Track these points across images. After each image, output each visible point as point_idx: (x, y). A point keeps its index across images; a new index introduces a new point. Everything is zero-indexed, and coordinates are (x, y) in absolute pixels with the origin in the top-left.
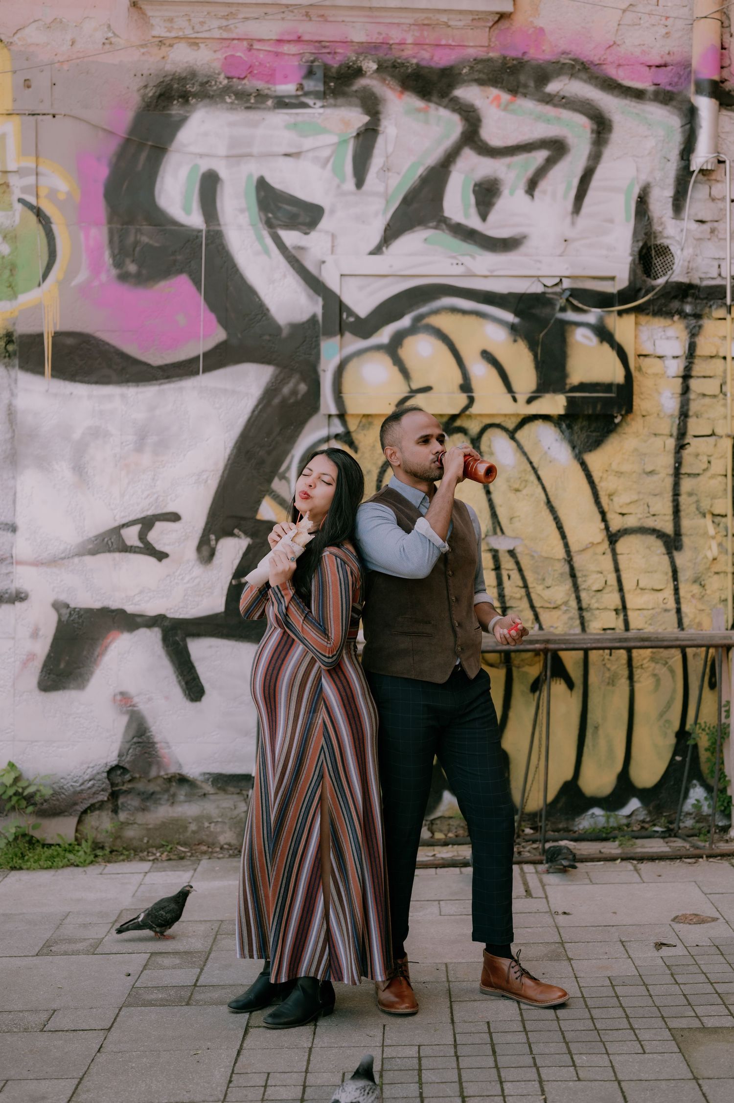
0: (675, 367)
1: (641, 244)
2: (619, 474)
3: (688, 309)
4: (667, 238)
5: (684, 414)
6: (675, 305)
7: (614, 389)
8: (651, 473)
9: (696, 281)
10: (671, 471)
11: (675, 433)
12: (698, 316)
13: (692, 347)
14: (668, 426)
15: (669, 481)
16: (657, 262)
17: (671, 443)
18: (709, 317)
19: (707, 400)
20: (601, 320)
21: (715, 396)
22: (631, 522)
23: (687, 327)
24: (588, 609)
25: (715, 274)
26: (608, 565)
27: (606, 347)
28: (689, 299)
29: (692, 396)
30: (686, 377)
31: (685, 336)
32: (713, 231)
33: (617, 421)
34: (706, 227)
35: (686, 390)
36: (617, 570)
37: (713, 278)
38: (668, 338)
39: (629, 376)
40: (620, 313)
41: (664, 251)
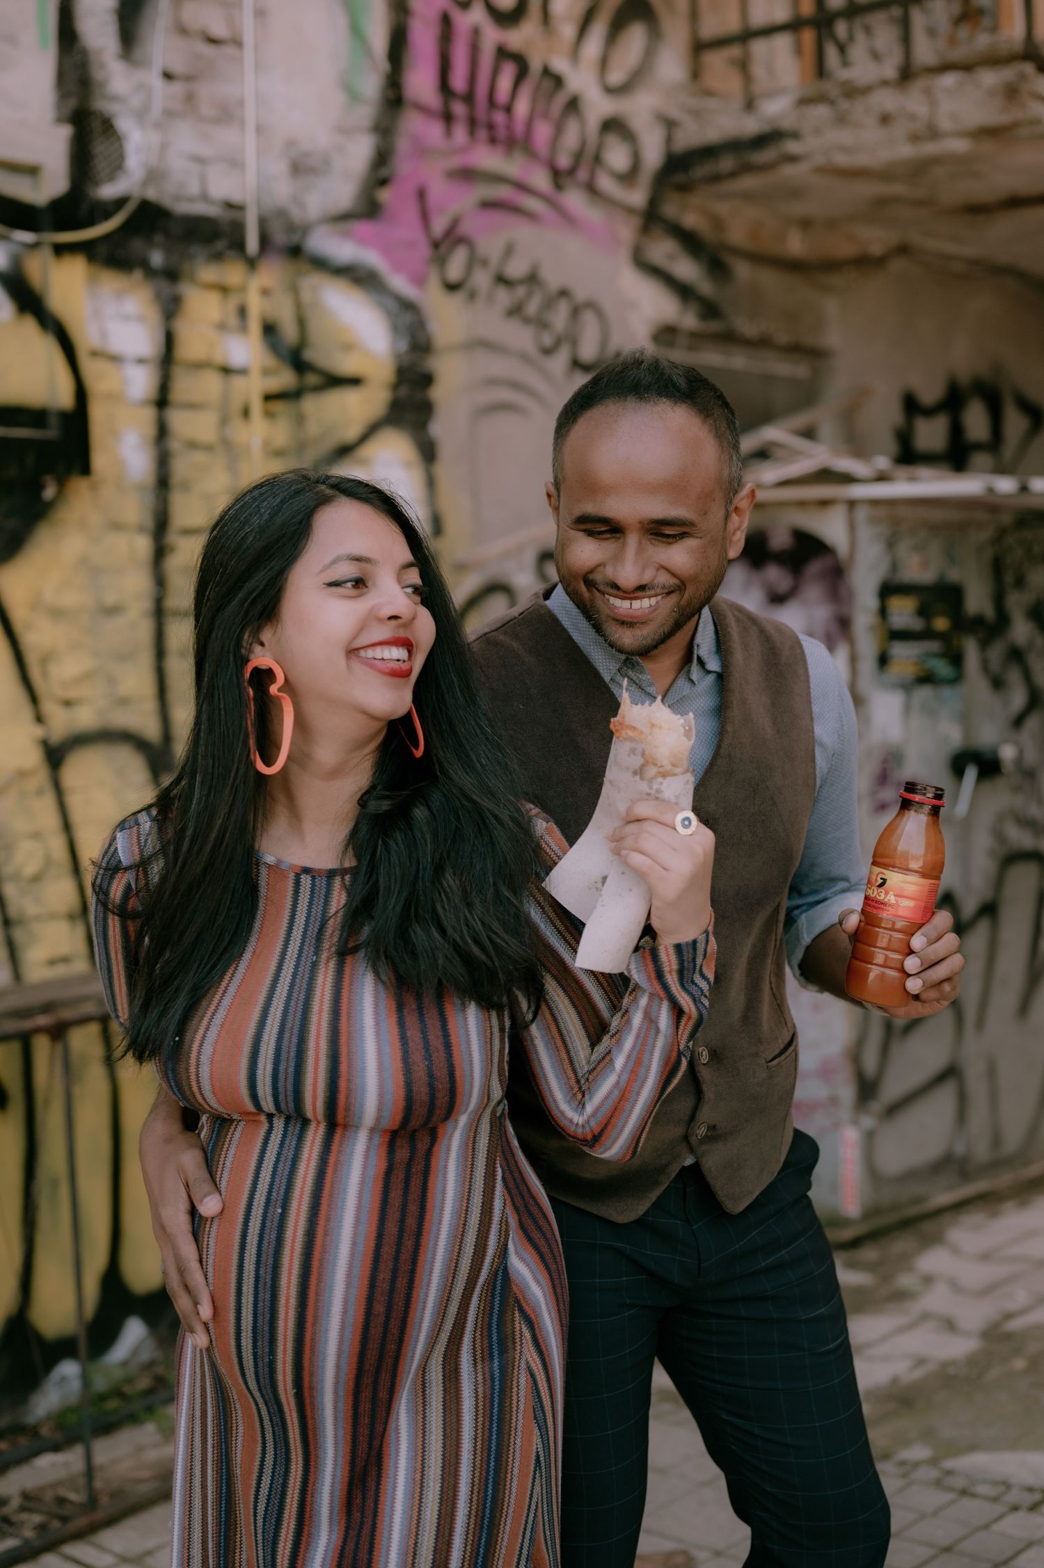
0: (141, 382)
1: (72, 103)
2: (57, 613)
3: (157, 258)
4: (115, 98)
5: (163, 482)
6: (137, 245)
7: (53, 421)
8: (113, 611)
9: (167, 202)
10: (147, 604)
11: (149, 522)
12: (172, 275)
13: (169, 341)
14: (136, 510)
15: (145, 630)
16: (100, 148)
17: (143, 545)
18: (193, 280)
19: (199, 457)
20: (17, 263)
21: (209, 448)
22: (85, 718)
23: (158, 296)
24: (21, 921)
25: (194, 189)
26: (48, 817)
27: (30, 326)
28: (158, 238)
29: (174, 445)
30: (162, 401)
31: (153, 315)
32: (190, 98)
33: (49, 492)
34: (177, 88)
35: (162, 432)
36: (67, 827)
37: (191, 200)
38: (126, 318)
39: (81, 394)
40: (60, 250)
41: (108, 126)
